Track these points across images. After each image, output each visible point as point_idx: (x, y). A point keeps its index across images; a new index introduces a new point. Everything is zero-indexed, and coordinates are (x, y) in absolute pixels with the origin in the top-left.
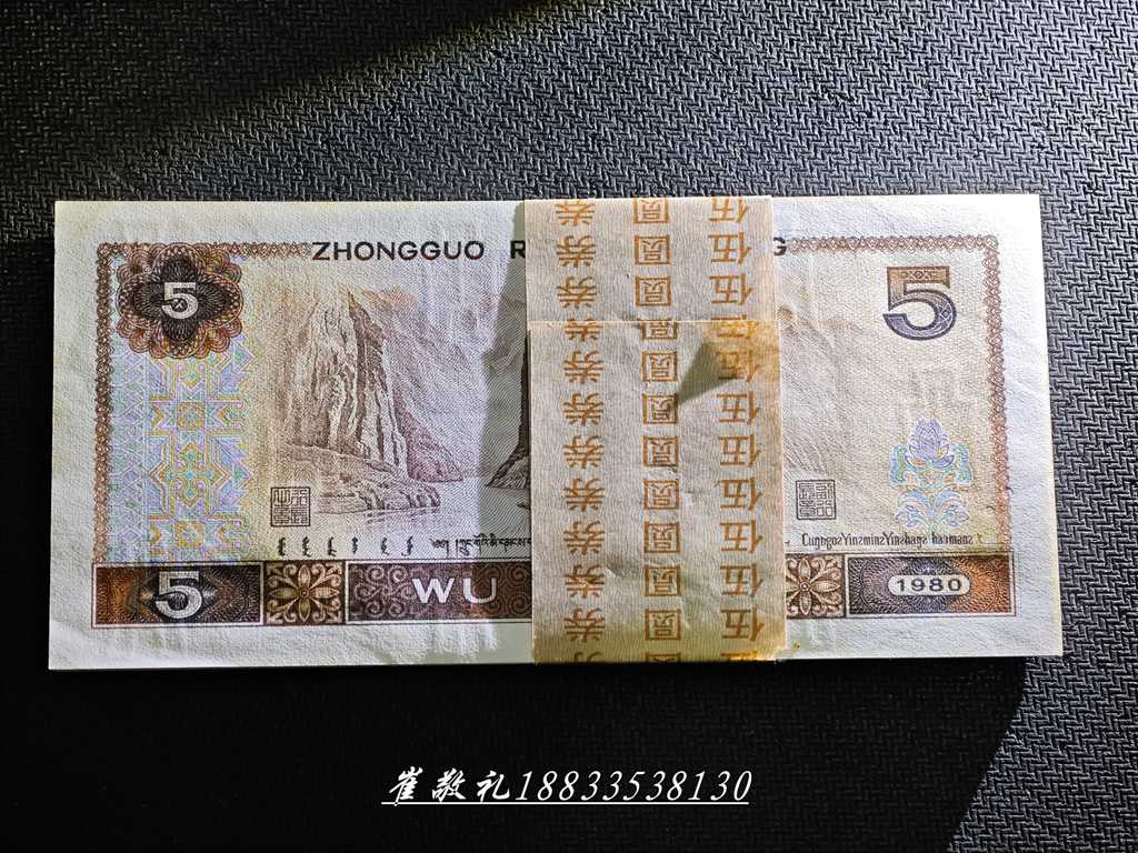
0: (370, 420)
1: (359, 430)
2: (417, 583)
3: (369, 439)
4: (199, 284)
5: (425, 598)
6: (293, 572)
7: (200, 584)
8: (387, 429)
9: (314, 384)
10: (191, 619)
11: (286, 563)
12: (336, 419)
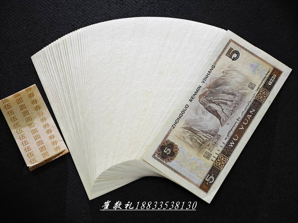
0: (202, 137)
1: (202, 139)
2: (229, 145)
3: (205, 138)
4: (167, 147)
5: (232, 146)
6: (217, 161)
7: (211, 175)
8: (205, 135)
9: (192, 141)
10: (215, 180)
11: (215, 161)
12: (199, 141)
